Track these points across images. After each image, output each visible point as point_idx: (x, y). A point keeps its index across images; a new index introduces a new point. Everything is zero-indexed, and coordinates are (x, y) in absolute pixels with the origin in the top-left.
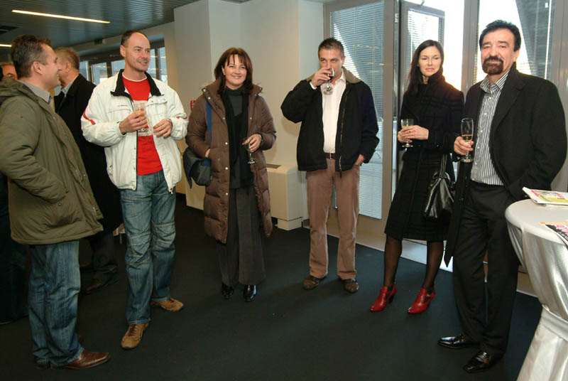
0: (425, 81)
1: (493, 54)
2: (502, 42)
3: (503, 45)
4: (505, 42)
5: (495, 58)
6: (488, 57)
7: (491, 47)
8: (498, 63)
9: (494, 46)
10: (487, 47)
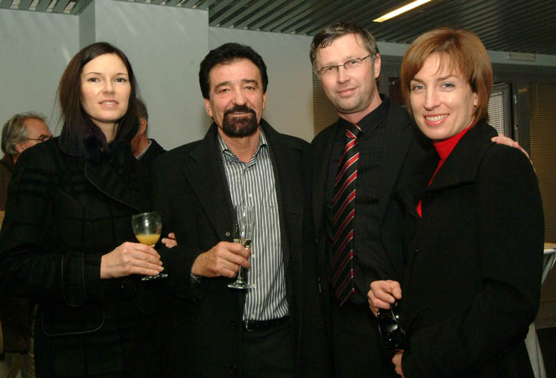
0: (108, 132)
1: (240, 102)
2: (248, 81)
3: (250, 85)
4: (253, 81)
5: (243, 108)
6: (231, 107)
7: (233, 89)
8: (249, 115)
9: (237, 88)
10: (225, 90)
